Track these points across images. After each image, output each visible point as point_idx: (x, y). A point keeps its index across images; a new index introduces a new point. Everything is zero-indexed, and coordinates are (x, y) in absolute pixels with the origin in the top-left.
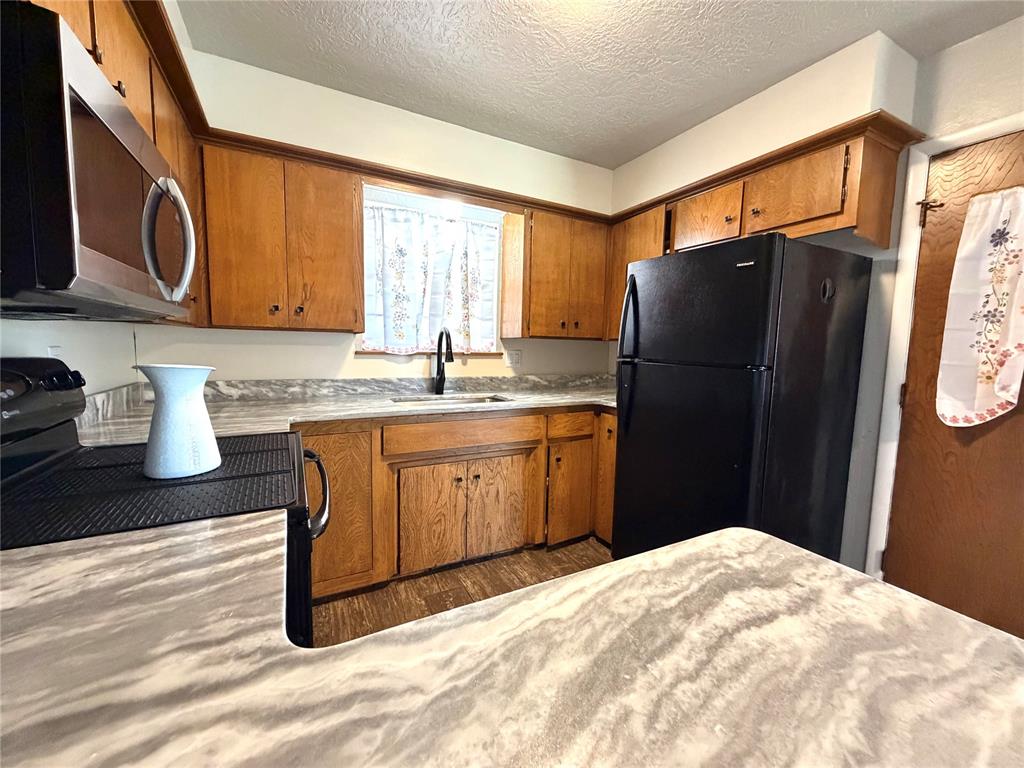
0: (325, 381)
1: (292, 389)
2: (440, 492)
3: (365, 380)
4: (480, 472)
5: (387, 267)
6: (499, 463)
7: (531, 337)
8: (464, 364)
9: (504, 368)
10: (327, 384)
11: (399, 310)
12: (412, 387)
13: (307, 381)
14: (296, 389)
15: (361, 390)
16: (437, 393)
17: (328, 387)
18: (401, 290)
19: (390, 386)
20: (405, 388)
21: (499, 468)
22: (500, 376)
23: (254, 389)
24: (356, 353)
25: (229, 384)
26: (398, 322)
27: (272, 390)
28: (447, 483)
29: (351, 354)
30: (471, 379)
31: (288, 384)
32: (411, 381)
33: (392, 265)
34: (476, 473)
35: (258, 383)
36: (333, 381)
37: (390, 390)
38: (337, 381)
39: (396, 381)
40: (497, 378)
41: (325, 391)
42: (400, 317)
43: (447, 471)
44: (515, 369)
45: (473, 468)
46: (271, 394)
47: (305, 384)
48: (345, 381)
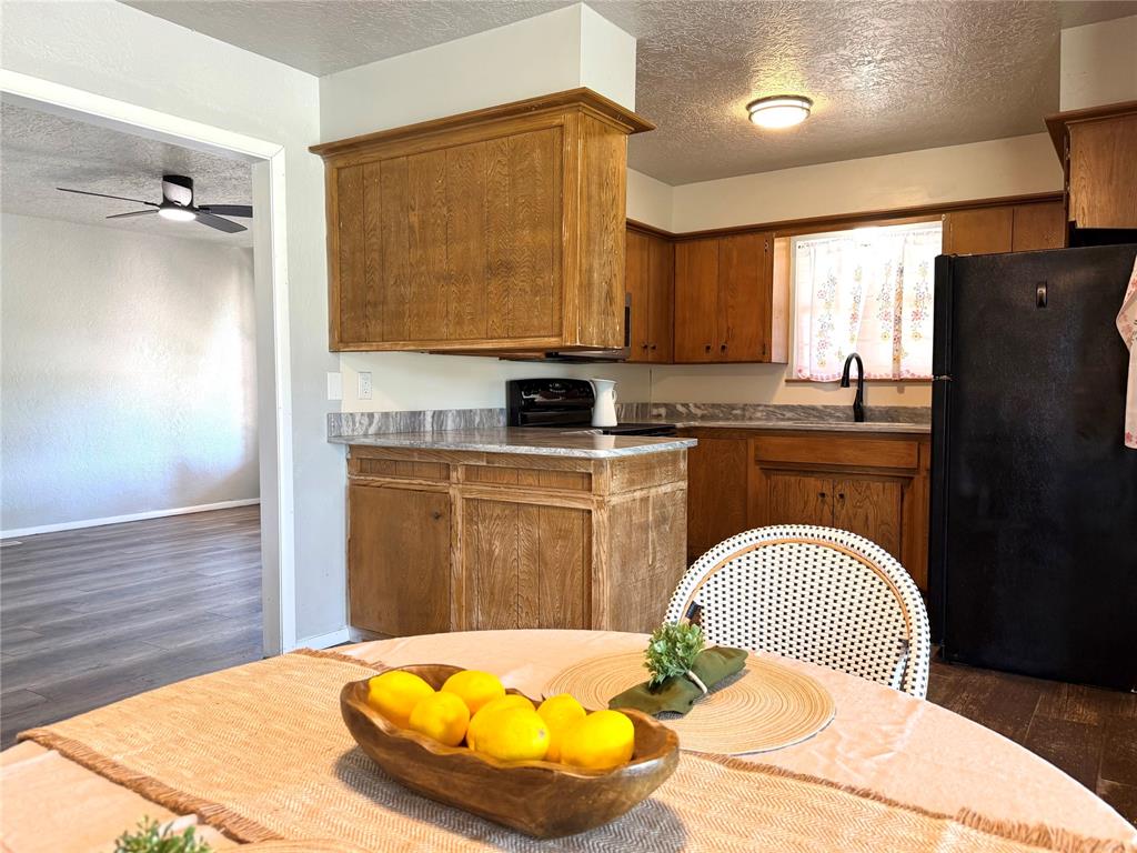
0: (759, 405)
1: (735, 412)
2: (806, 503)
3: (792, 406)
4: (847, 492)
5: (816, 297)
6: (868, 487)
8: (901, 391)
10: (760, 408)
11: (823, 339)
13: (744, 406)
16: (857, 420)
17: (762, 411)
21: (868, 493)
23: (711, 410)
24: (787, 381)
25: (696, 406)
26: (821, 350)
28: (813, 497)
29: (783, 383)
32: (836, 408)
33: (821, 295)
34: (842, 493)
36: (766, 406)
37: (815, 416)
38: (769, 406)
39: (820, 408)
41: (759, 415)
43: (813, 484)
45: (839, 487)
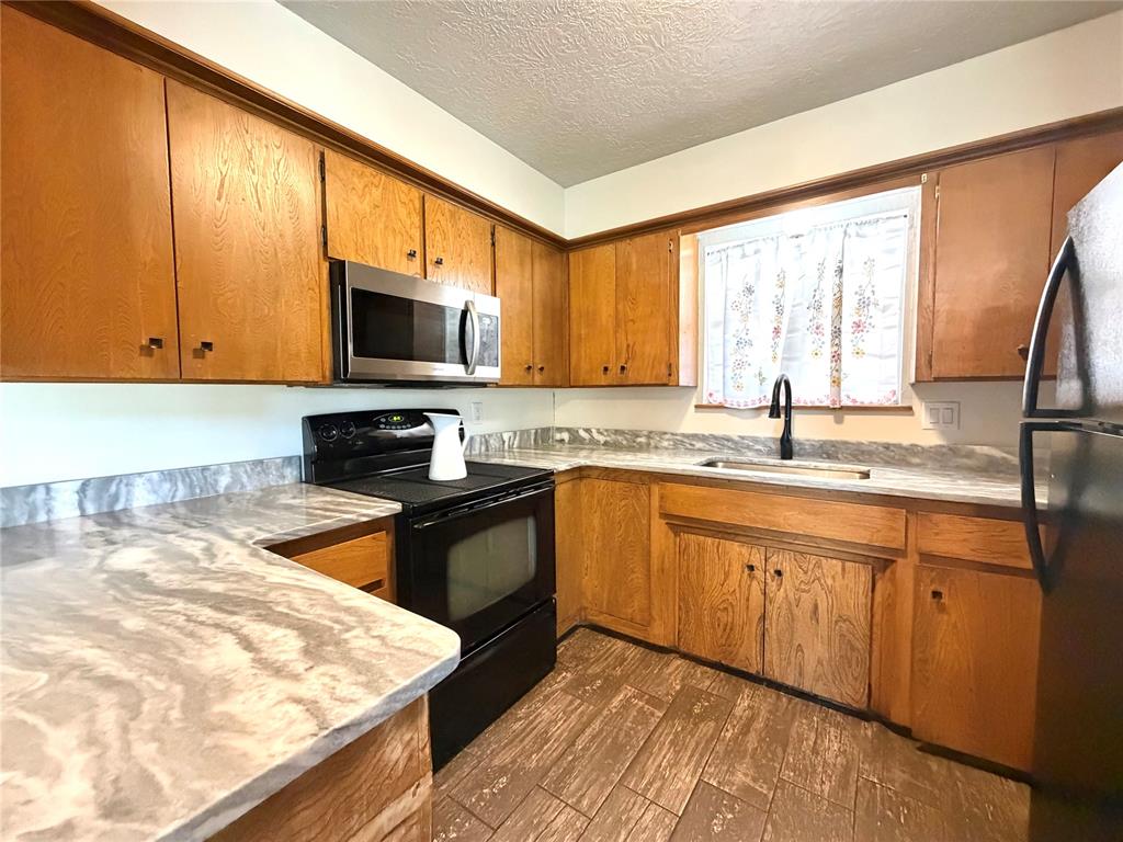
0: (665, 433)
1: (639, 440)
2: (727, 575)
3: (703, 435)
4: (786, 568)
5: (730, 311)
6: (818, 565)
7: (937, 380)
8: (839, 421)
9: (921, 429)
10: (667, 437)
11: (739, 357)
12: (757, 447)
13: (651, 432)
14: (643, 440)
15: (699, 445)
16: (783, 458)
17: (668, 440)
18: (743, 336)
19: (730, 444)
20: (748, 447)
21: (818, 573)
22: (906, 442)
23: (613, 436)
24: (696, 407)
26: (738, 372)
27: (626, 439)
28: (736, 568)
29: (692, 408)
30: (845, 443)
31: (636, 434)
32: (756, 440)
33: (736, 307)
34: (779, 568)
35: (617, 432)
36: (672, 434)
37: (730, 448)
38: (676, 435)
39: (737, 439)
40: (899, 446)
41: (665, 444)
42: (740, 365)
43: (736, 551)
44: (943, 433)
45: (774, 559)
46: (624, 442)
47: (649, 435)
48: (684, 435)
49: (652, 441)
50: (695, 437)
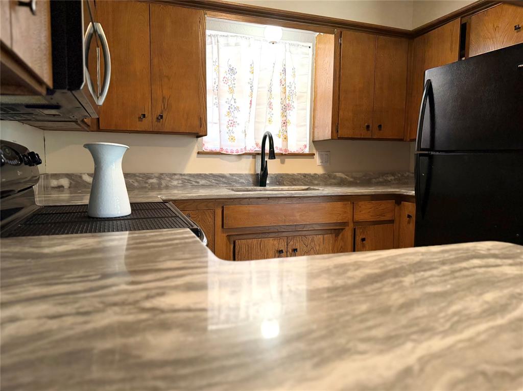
0: (175, 174)
4: (297, 247)
5: (222, 83)
7: (339, 138)
8: (283, 162)
9: (315, 167)
10: (176, 177)
12: (241, 181)
13: (162, 174)
16: (261, 186)
18: (232, 102)
22: (312, 173)
24: (199, 153)
28: (271, 254)
30: (287, 175)
32: (240, 176)
33: (226, 82)
34: (294, 247)
36: (181, 175)
37: (225, 183)
38: (184, 175)
40: (309, 175)
41: (175, 183)
42: (232, 124)
43: (271, 243)
44: (325, 167)
45: (291, 243)
46: (136, 184)
48: (190, 175)
49: (163, 182)
50: (199, 176)
